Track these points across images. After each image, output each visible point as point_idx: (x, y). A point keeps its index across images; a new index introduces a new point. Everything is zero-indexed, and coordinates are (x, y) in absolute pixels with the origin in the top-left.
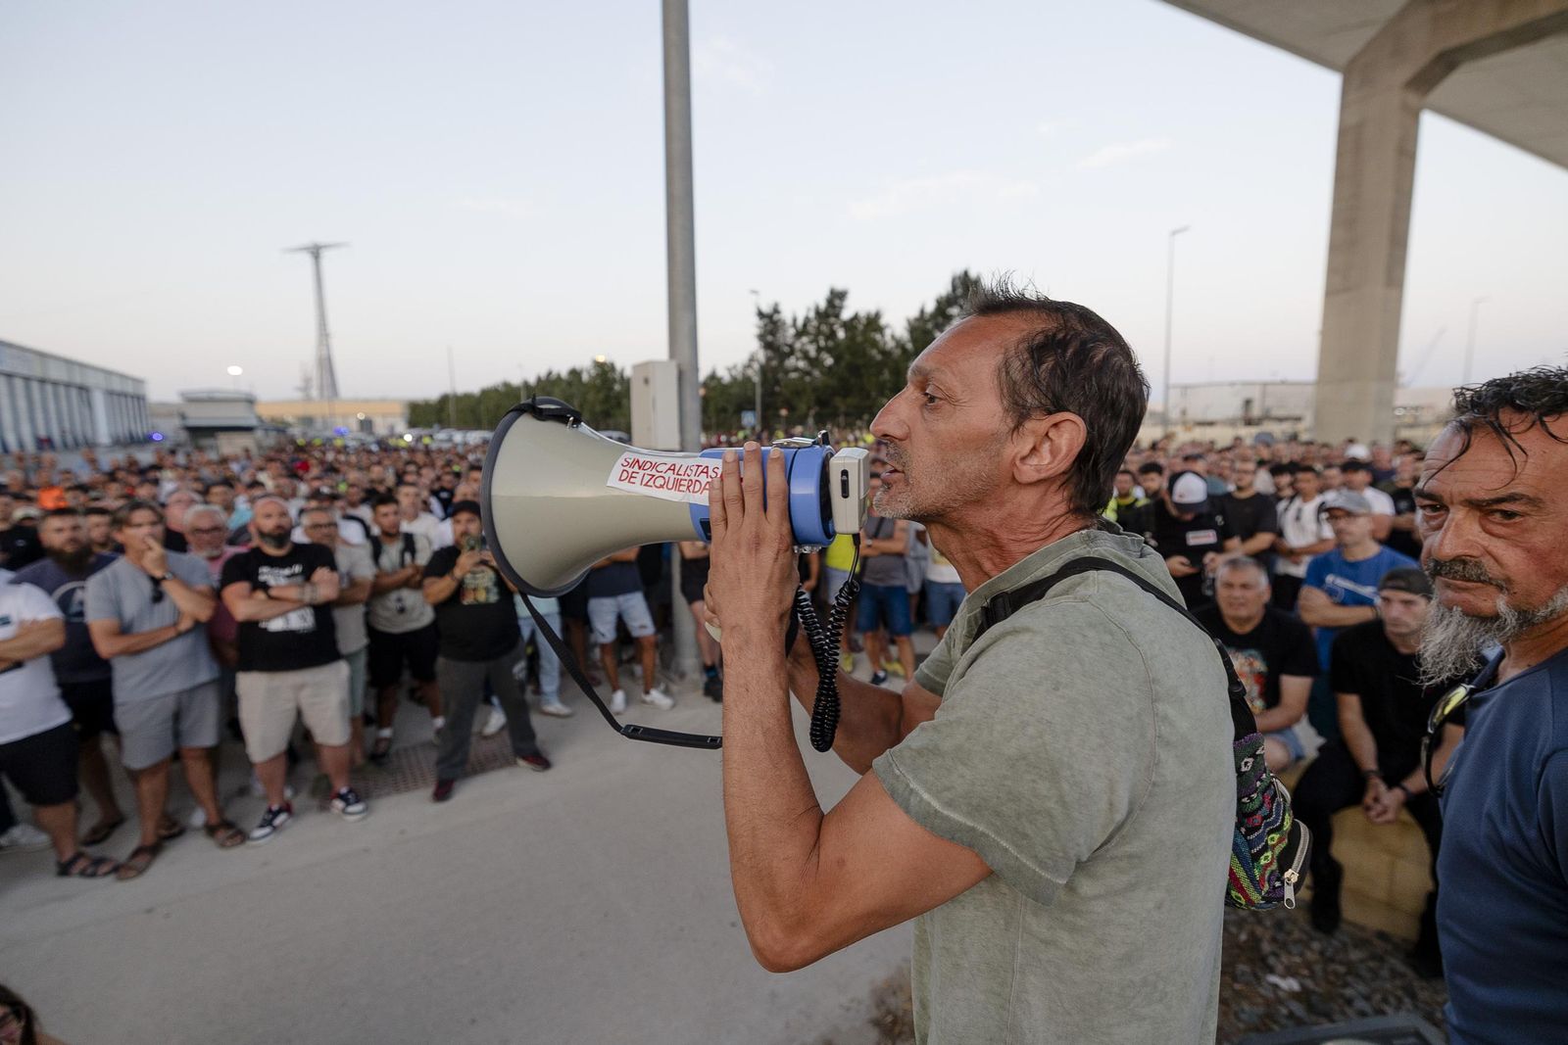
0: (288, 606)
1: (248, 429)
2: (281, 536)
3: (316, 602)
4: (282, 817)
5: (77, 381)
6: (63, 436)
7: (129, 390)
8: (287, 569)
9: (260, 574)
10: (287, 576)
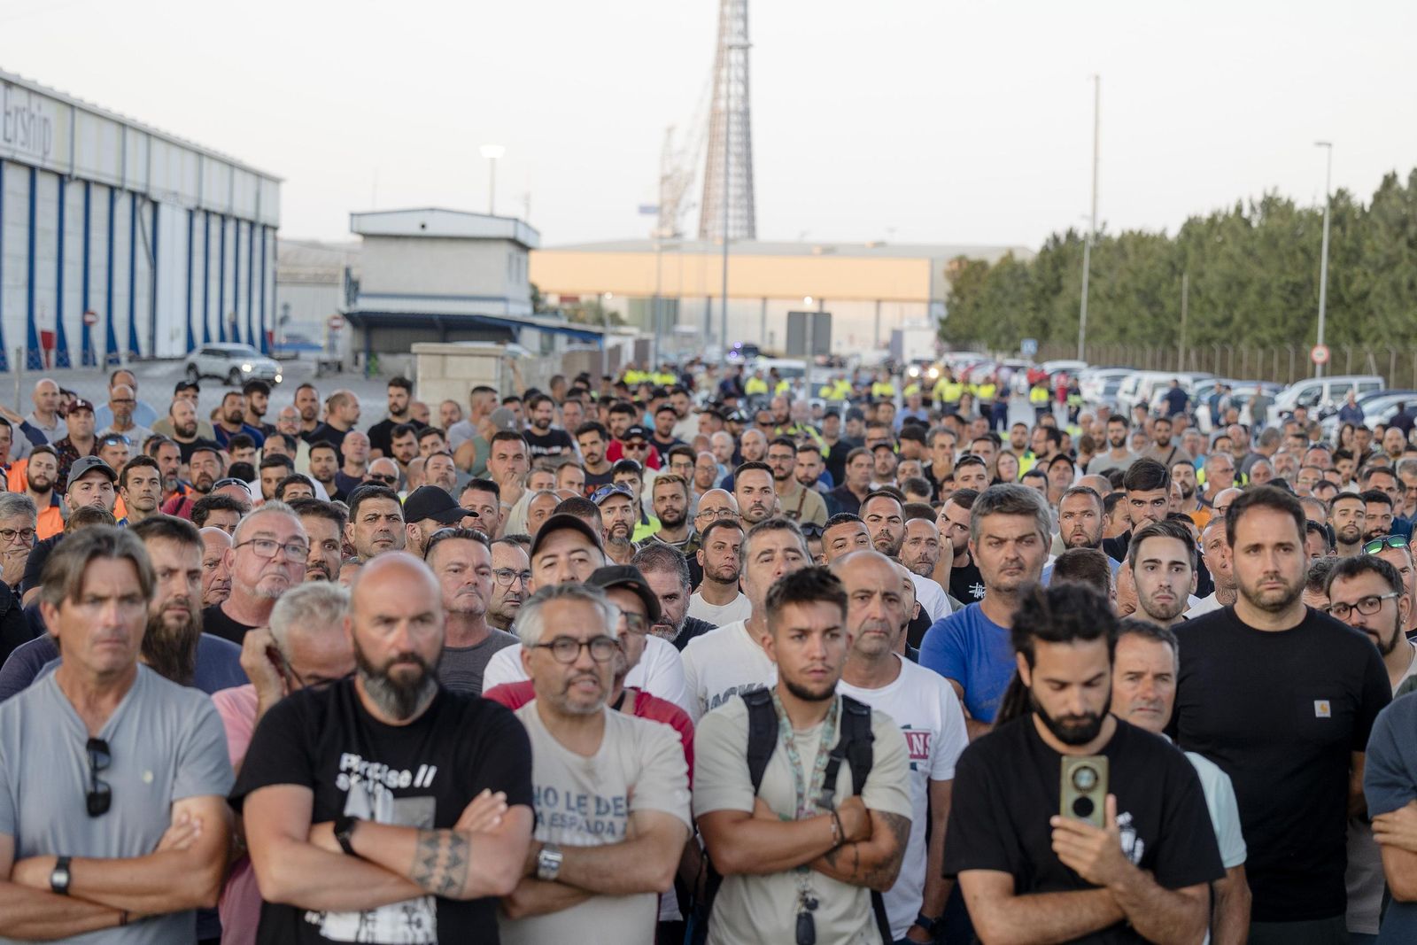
0: (389, 887)
1: (502, 330)
3: (452, 893)
5: (135, 180)
6: (86, 328)
7: (244, 208)
8: (400, 771)
9: (340, 772)
10: (398, 793)
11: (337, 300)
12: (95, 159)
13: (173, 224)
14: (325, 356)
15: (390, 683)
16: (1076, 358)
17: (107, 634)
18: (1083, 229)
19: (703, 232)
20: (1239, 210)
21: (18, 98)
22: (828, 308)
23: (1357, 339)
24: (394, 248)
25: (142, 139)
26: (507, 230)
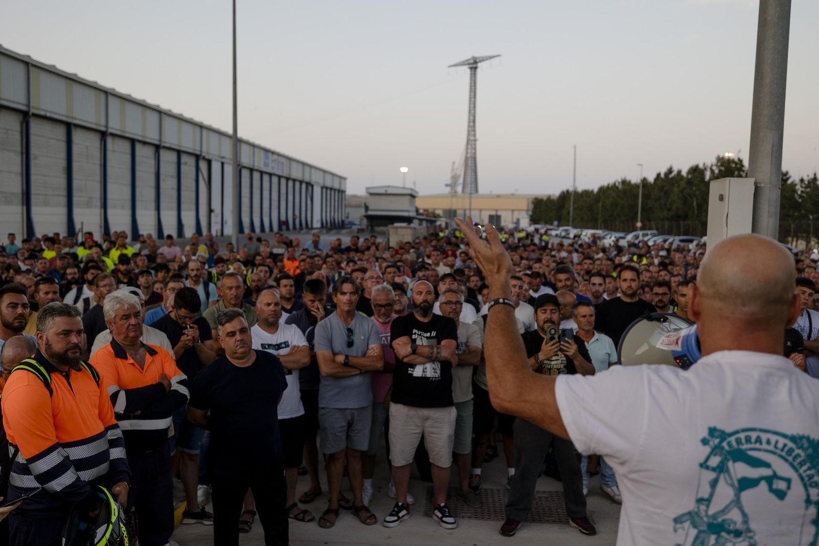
2: (427, 308)
3: (443, 359)
4: (404, 512)
5: (307, 179)
6: (294, 220)
7: (336, 186)
8: (427, 333)
9: (413, 334)
10: (427, 338)
11: (362, 212)
12: (296, 173)
13: (317, 191)
14: (359, 227)
15: (421, 308)
16: (568, 226)
17: (347, 302)
18: (571, 189)
19: (463, 191)
20: (615, 184)
21: (275, 157)
22: (499, 213)
23: (649, 220)
24: (378, 197)
25: (309, 168)
26: (409, 192)
